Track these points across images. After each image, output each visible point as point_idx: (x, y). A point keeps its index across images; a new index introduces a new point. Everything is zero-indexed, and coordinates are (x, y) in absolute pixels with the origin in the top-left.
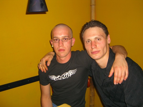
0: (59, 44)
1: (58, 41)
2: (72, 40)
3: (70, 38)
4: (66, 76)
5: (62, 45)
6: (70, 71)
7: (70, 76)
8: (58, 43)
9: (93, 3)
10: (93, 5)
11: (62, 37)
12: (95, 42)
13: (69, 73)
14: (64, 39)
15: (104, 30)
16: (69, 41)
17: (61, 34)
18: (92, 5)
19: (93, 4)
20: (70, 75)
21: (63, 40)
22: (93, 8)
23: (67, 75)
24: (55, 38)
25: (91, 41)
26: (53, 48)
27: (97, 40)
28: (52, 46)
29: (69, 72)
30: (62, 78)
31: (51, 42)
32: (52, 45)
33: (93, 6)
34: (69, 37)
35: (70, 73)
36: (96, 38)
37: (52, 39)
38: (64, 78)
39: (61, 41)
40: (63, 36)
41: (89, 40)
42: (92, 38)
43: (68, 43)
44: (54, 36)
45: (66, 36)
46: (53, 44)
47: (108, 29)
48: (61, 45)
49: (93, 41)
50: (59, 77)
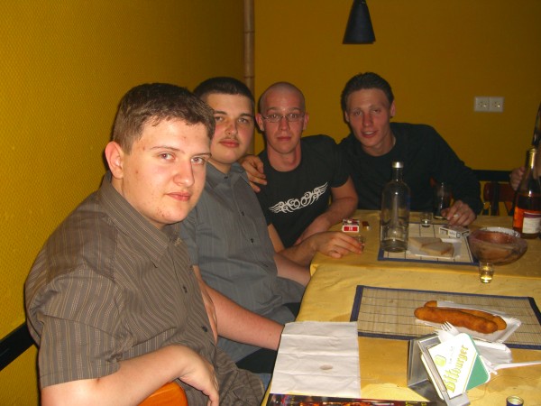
0: (281, 125)
4: (308, 200)
6: (317, 189)
8: (278, 123)
12: (370, 116)
13: (315, 193)
20: (316, 198)
23: (310, 197)
25: (363, 113)
27: (374, 111)
29: (315, 190)
30: (301, 205)
35: (317, 193)
36: (372, 108)
38: (305, 206)
41: (359, 109)
42: (366, 107)
43: (298, 123)
47: (393, 90)
48: (284, 128)
49: (367, 112)
50: (297, 203)
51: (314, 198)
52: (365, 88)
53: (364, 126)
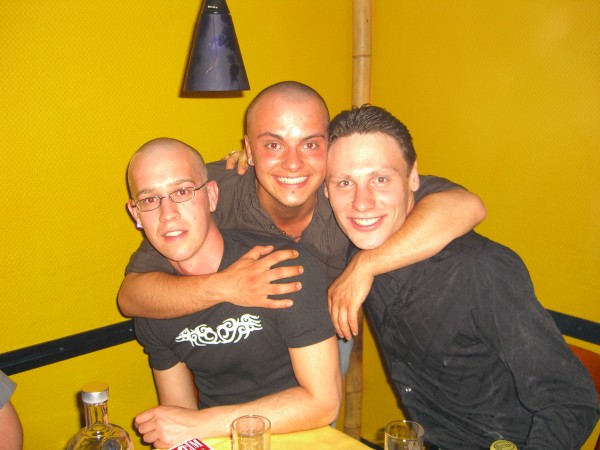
0: (162, 213)
1: (155, 205)
2: (207, 192)
3: (200, 185)
4: (231, 333)
5: (174, 215)
6: (246, 317)
7: (244, 335)
8: (157, 211)
9: (362, 48)
10: (364, 56)
11: (170, 185)
12: (369, 189)
13: (243, 323)
14: (176, 191)
15: (401, 146)
16: (197, 195)
17: (163, 177)
18: (360, 56)
19: (362, 53)
20: (244, 333)
21: (173, 196)
22: (362, 67)
24: (143, 196)
25: (355, 183)
26: (142, 230)
27: (377, 181)
28: (139, 226)
29: (242, 318)
30: (219, 339)
31: (130, 209)
32: (135, 222)
33: (362, 59)
34: (192, 182)
36: (373, 175)
37: (131, 198)
38: (225, 342)
39: (166, 202)
40: (171, 180)
41: (349, 177)
42: (361, 174)
43: (194, 203)
44: (141, 188)
45: (182, 181)
46: (139, 216)
48: (169, 217)
49: (362, 183)
50: (210, 335)
51: (241, 333)
52: (360, 132)
53: (354, 207)
